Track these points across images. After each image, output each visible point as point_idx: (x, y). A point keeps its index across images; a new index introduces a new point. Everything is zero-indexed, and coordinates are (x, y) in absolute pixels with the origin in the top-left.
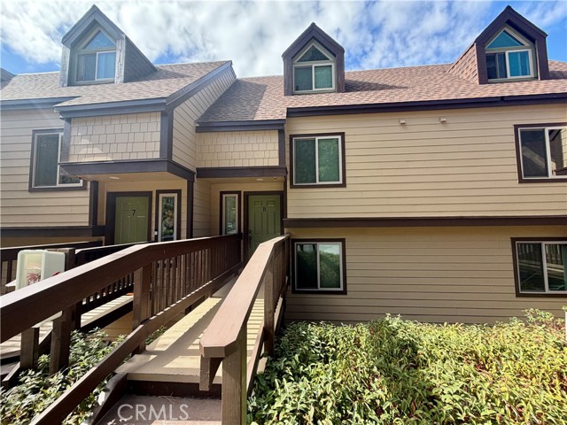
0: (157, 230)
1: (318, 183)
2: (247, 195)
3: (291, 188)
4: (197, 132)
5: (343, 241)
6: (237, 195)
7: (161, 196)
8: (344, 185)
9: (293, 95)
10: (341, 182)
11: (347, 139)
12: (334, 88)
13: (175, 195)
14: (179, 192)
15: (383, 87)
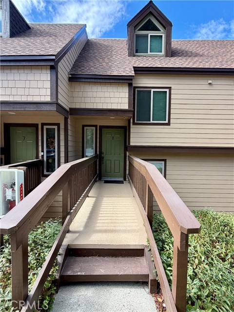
0: (43, 151)
1: (152, 121)
2: (101, 127)
3: (133, 124)
4: (69, 81)
5: (165, 161)
6: (94, 128)
7: (45, 127)
8: (169, 124)
9: (134, 56)
10: (167, 122)
11: (172, 92)
12: (163, 53)
13: (56, 127)
14: (58, 125)
15: (196, 55)
